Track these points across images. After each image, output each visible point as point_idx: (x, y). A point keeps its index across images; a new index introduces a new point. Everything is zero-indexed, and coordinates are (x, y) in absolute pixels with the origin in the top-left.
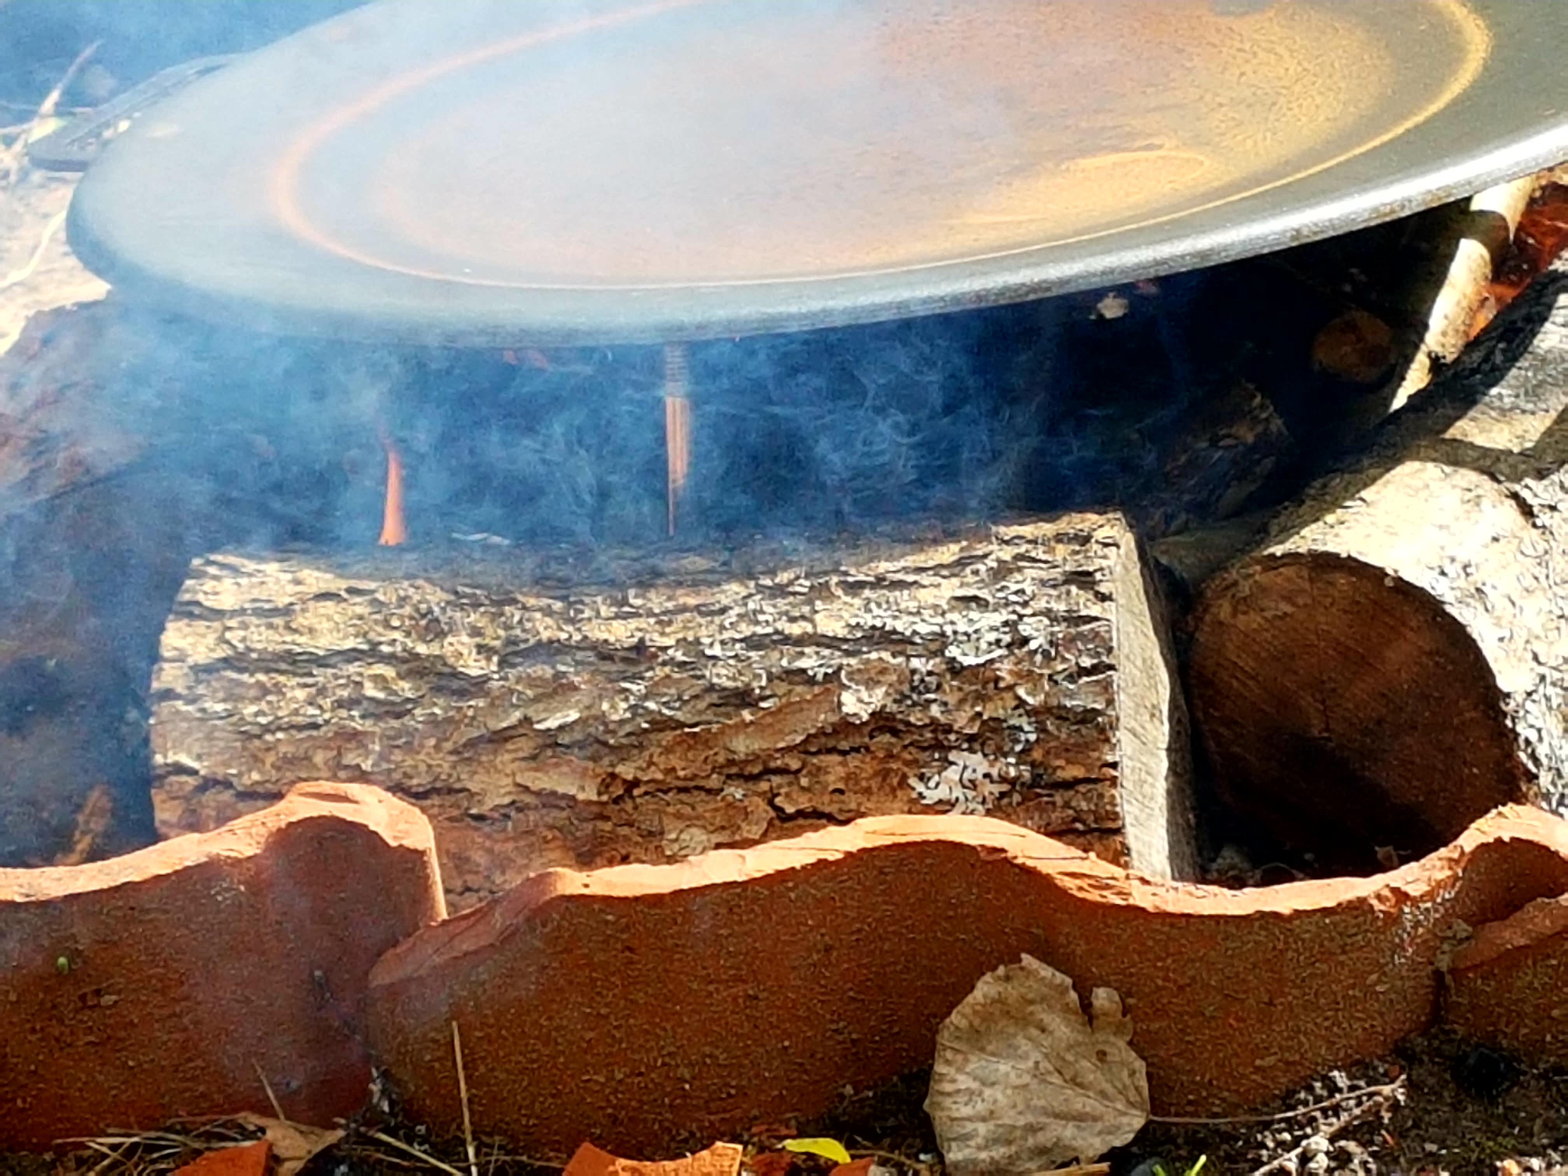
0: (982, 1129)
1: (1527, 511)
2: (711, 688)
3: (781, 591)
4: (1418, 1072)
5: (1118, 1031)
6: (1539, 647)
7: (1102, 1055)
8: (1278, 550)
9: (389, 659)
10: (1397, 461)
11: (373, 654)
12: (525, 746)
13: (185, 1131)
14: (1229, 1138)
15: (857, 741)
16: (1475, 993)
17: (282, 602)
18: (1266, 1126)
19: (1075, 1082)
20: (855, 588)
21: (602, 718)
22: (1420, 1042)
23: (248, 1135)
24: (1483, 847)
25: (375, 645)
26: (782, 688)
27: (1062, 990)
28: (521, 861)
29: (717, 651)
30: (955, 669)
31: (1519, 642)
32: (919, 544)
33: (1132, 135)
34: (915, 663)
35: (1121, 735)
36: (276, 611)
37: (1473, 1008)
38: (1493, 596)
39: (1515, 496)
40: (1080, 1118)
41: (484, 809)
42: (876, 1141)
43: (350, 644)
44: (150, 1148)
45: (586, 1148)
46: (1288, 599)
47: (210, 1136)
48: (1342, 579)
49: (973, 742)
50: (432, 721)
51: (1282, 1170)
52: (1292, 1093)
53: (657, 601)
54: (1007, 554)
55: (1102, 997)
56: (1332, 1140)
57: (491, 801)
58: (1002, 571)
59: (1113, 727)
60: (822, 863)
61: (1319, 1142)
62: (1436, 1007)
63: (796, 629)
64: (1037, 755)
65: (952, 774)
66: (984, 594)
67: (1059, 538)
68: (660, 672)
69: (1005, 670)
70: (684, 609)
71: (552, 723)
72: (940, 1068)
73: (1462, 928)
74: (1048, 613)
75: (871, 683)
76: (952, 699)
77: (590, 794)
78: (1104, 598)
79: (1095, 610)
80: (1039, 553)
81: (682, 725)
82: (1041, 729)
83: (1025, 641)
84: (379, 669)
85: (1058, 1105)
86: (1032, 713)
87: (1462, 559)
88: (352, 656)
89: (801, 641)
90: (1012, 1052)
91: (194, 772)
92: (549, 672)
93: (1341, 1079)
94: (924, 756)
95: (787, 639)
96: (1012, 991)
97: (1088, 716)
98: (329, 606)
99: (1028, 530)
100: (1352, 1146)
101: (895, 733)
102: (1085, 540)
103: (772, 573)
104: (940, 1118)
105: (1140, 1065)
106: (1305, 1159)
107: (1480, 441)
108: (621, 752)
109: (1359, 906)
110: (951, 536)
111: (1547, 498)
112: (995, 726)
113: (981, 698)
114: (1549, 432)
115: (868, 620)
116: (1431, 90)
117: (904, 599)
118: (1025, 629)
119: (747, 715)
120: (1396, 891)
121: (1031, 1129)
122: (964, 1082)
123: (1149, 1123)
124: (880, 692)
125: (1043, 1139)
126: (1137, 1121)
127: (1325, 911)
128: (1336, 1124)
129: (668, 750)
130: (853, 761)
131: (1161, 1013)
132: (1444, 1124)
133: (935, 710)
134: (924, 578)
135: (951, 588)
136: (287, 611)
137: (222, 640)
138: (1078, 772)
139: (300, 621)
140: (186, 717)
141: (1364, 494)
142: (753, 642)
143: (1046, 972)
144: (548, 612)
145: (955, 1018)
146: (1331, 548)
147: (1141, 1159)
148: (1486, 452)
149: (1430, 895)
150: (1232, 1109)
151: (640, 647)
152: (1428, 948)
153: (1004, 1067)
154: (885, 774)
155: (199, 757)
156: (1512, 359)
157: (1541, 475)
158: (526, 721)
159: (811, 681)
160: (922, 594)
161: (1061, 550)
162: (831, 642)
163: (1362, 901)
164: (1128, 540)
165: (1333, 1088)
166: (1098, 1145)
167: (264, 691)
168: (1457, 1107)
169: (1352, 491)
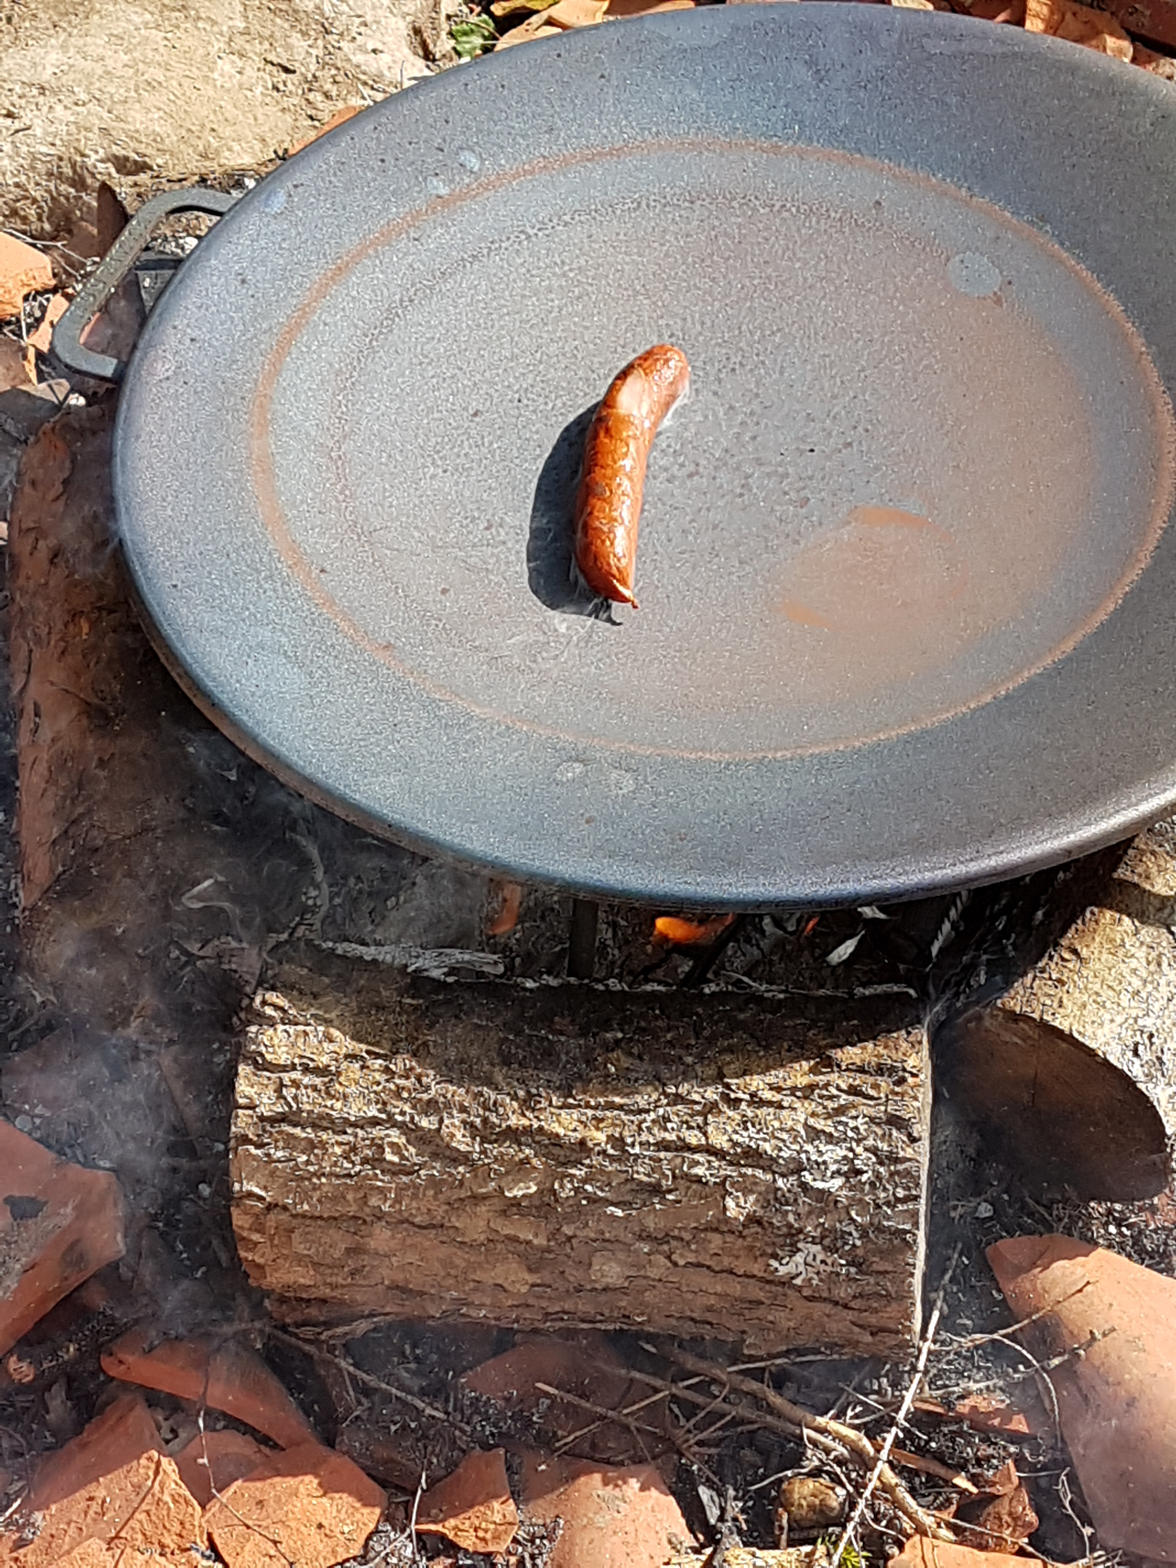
2: (632, 1180)
9: (402, 1128)
11: (390, 1121)
12: (497, 1206)
15: (733, 1227)
17: (321, 1060)
21: (554, 1193)
25: (391, 1115)
26: (683, 1185)
29: (637, 1150)
30: (807, 1190)
34: (779, 1180)
36: (317, 1071)
41: (467, 1239)
46: (1021, 1038)
48: (1063, 1045)
49: (815, 1239)
50: (432, 1181)
54: (845, 1082)
57: (472, 1235)
58: (841, 1105)
63: (693, 1138)
64: (860, 1252)
65: (799, 1258)
66: (830, 1127)
69: (842, 1194)
70: (613, 1106)
71: (517, 1193)
74: (875, 1151)
75: (746, 1192)
76: (804, 1211)
77: (541, 1241)
82: (865, 1237)
83: (858, 1173)
84: (393, 1136)
86: (859, 1226)
88: (375, 1122)
89: (697, 1150)
91: (261, 1198)
92: (516, 1152)
94: (779, 1242)
95: (687, 1146)
97: (899, 1233)
101: (761, 1227)
103: (675, 1082)
110: (803, 1052)
112: (833, 1231)
113: (823, 1212)
115: (745, 1137)
118: (858, 1163)
119: (657, 1204)
124: (752, 1198)
130: (730, 1238)
133: (791, 1217)
134: (785, 1100)
135: (804, 1113)
136: (326, 1072)
137: (280, 1096)
138: (887, 1266)
140: (255, 1158)
142: (663, 1146)
144: (514, 1097)
146: (1058, 1021)
151: (582, 1143)
155: (265, 1188)
158: (500, 1189)
159: (704, 1185)
160: (783, 1114)
162: (719, 1154)
167: (312, 1144)
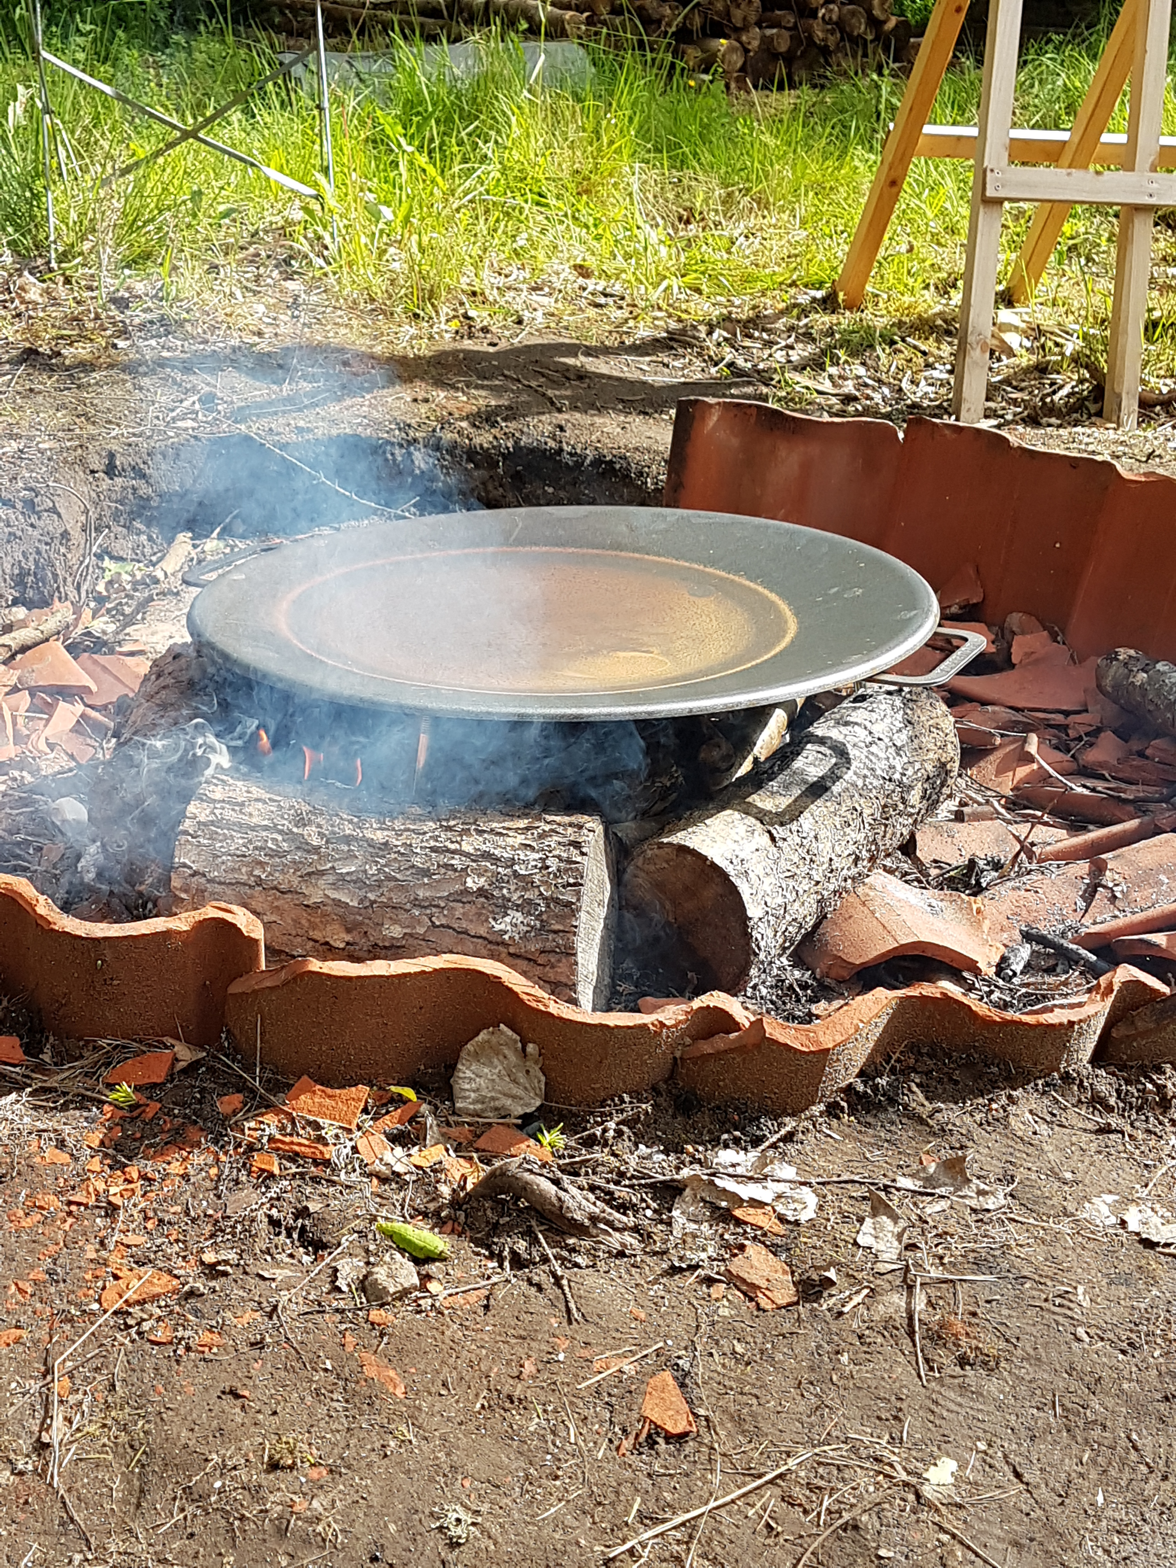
0: (473, 1095)
1: (773, 839)
2: (413, 866)
3: (449, 829)
4: (661, 1100)
5: (536, 1063)
6: (768, 900)
7: (528, 1072)
8: (665, 840)
9: (281, 832)
10: (724, 809)
11: (275, 828)
12: (331, 879)
13: (141, 1042)
14: (576, 1115)
15: (470, 898)
16: (688, 1069)
17: (240, 800)
18: (592, 1113)
19: (515, 1081)
20: (480, 832)
21: (365, 871)
22: (663, 1086)
23: (167, 1047)
24: (701, 1008)
25: (276, 825)
26: (443, 871)
27: (515, 1042)
28: (321, 926)
29: (418, 850)
30: (516, 874)
31: (760, 896)
32: (511, 816)
33: (642, 645)
34: (500, 869)
35: (583, 915)
36: (237, 804)
37: (687, 1075)
38: (752, 875)
39: (769, 832)
40: (514, 1097)
41: (310, 903)
42: (429, 1092)
43: (266, 823)
44: (124, 1047)
45: (305, 1077)
46: (667, 862)
47: (150, 1045)
48: (689, 858)
49: (518, 907)
50: (294, 862)
51: (594, 1134)
52: (605, 1100)
53: (398, 825)
54: (547, 828)
55: (531, 1047)
56: (617, 1124)
57: (312, 901)
58: (543, 836)
59: (579, 910)
60: (423, 972)
61: (612, 1125)
62: (672, 1071)
63: (453, 847)
64: (544, 917)
65: (508, 919)
66: (534, 844)
67: (571, 825)
68: (393, 856)
69: (537, 879)
70: (408, 830)
71: (344, 871)
72: (460, 1066)
73: (688, 1040)
74: (559, 857)
75: (480, 875)
76: (513, 888)
77: (355, 903)
78: (583, 854)
79: (579, 859)
80: (560, 830)
81: (397, 880)
82: (548, 906)
83: (548, 867)
84: (275, 836)
85: (506, 1090)
86: (545, 898)
87: (741, 856)
88: (266, 828)
89: (454, 852)
90: (491, 1064)
91: (190, 868)
92: (346, 848)
93: (627, 1098)
94: (497, 910)
95: (448, 850)
96: (494, 1040)
97: (569, 904)
98: (260, 805)
99: (558, 819)
100: (625, 1129)
101: (486, 898)
102: (580, 827)
103: (448, 820)
104: (456, 1087)
105: (543, 1078)
106: (605, 1131)
107: (760, 805)
108: (371, 888)
109: (644, 1027)
110: (526, 816)
111: (783, 836)
112: (529, 902)
113: (525, 889)
114: (789, 806)
115: (484, 848)
116: (768, 649)
117: (500, 841)
118: (548, 863)
119: (426, 880)
120: (661, 1022)
121: (493, 1099)
122: (469, 1074)
123: (542, 1105)
124: (483, 879)
125: (497, 1104)
126: (538, 1103)
127: (629, 1027)
128: (621, 1117)
129: (390, 890)
130: (467, 906)
131: (555, 1058)
132: (667, 1124)
133: (505, 891)
134: (511, 833)
135: (520, 839)
136: (242, 804)
137: (213, 813)
138: (561, 928)
139: (246, 810)
140: (191, 843)
141: (707, 821)
142: (433, 849)
143: (510, 1033)
144: (350, 822)
145: (468, 1046)
146: (687, 844)
147: (538, 1119)
148: (761, 810)
149: (675, 1026)
150: (579, 1104)
151: (386, 844)
152: (672, 1047)
153: (486, 1070)
154: (480, 914)
155: (194, 862)
156: (781, 770)
157: (782, 824)
158: (333, 868)
159: (455, 870)
160: (508, 839)
161: (570, 830)
162: (467, 855)
163: (645, 1025)
164: (600, 829)
165: (623, 1101)
166: (520, 1111)
167: (226, 838)
168: (674, 1117)
169: (701, 819)
